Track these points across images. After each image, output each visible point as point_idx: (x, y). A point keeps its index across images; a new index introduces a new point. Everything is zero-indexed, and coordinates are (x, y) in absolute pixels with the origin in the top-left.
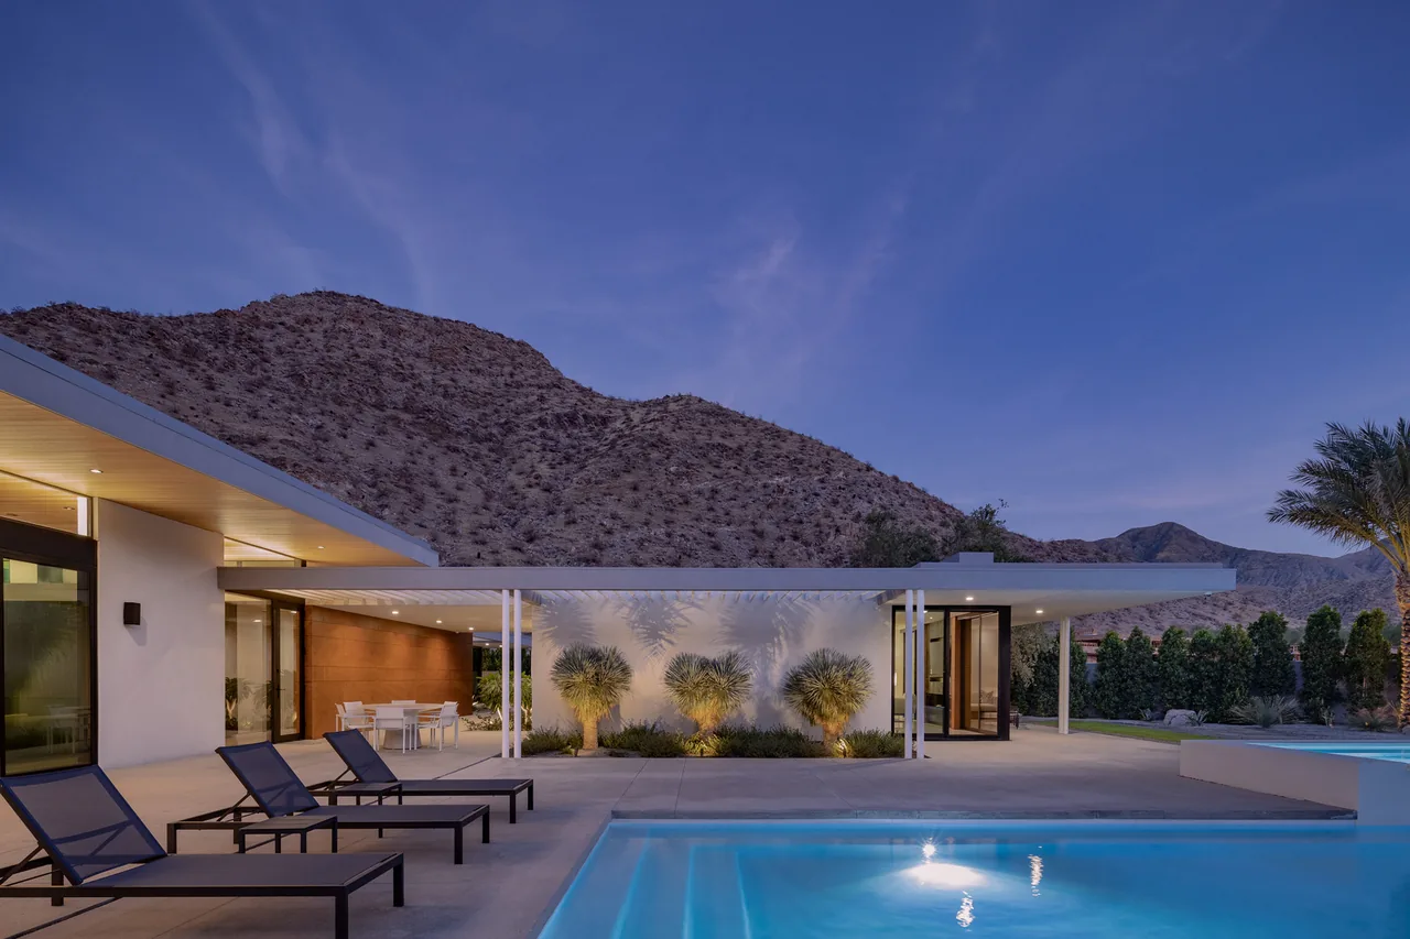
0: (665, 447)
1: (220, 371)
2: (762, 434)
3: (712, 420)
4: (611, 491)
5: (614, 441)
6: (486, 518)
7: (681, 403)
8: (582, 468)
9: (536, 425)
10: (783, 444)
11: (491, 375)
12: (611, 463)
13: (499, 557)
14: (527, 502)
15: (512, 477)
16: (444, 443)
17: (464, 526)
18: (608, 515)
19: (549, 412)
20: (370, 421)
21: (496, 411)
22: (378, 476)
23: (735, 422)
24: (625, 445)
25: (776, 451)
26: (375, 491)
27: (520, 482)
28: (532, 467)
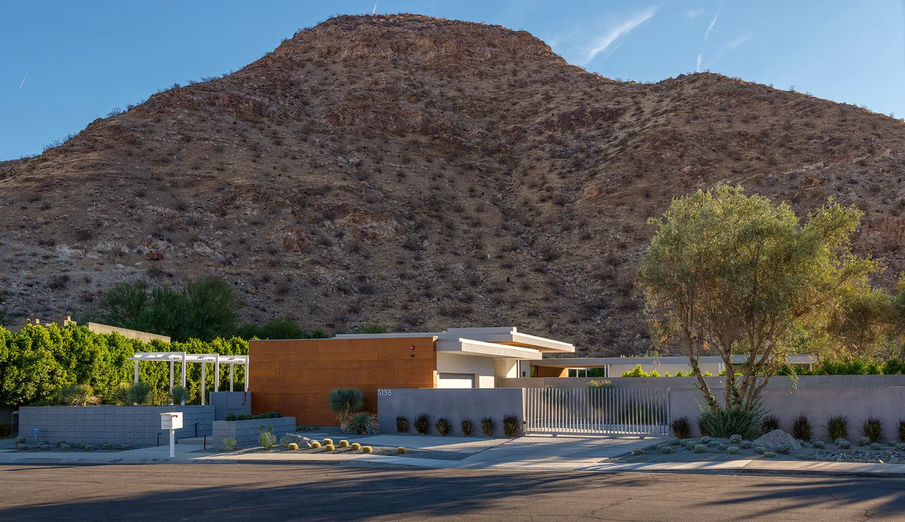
0: (679, 144)
1: (279, 124)
2: (792, 111)
3: (733, 101)
4: (623, 200)
5: (624, 142)
6: (508, 240)
7: (697, 84)
8: (592, 175)
9: (543, 128)
10: (818, 122)
11: (494, 76)
12: (621, 168)
13: (524, 280)
14: (542, 219)
15: (525, 192)
16: (459, 161)
17: (490, 251)
18: (621, 228)
19: (555, 112)
20: (396, 150)
21: (503, 117)
22: (413, 208)
23: (760, 99)
24: (636, 147)
25: (809, 132)
26: (412, 223)
27: (533, 196)
28: (543, 178)
